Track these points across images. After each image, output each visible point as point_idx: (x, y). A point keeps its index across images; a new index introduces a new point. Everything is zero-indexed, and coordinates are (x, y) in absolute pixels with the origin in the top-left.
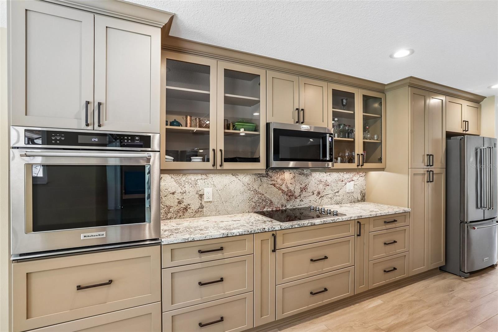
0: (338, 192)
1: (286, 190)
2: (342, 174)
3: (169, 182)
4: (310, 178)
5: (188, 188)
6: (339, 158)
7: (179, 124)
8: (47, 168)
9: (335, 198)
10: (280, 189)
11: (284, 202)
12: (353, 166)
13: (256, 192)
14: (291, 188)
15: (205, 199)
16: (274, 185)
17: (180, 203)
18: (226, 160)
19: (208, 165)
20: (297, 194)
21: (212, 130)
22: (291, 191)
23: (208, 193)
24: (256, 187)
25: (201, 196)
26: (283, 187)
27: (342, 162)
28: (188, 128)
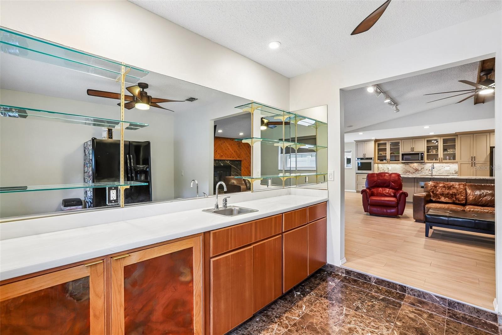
0: (440, 170)
1: (415, 168)
2: (442, 164)
3: (380, 166)
4: (425, 165)
5: (385, 167)
6: (434, 159)
7: (381, 154)
8: (361, 163)
9: (438, 172)
10: (412, 168)
11: (414, 172)
12: (438, 161)
13: (404, 169)
14: (417, 168)
15: (389, 169)
16: (410, 167)
17: (383, 170)
18: (390, 161)
19: (386, 162)
20: (420, 169)
21: (387, 155)
22: (417, 169)
23: (390, 168)
24: (404, 167)
25: (388, 169)
26: (414, 168)
27: (435, 160)
28: (383, 155)
